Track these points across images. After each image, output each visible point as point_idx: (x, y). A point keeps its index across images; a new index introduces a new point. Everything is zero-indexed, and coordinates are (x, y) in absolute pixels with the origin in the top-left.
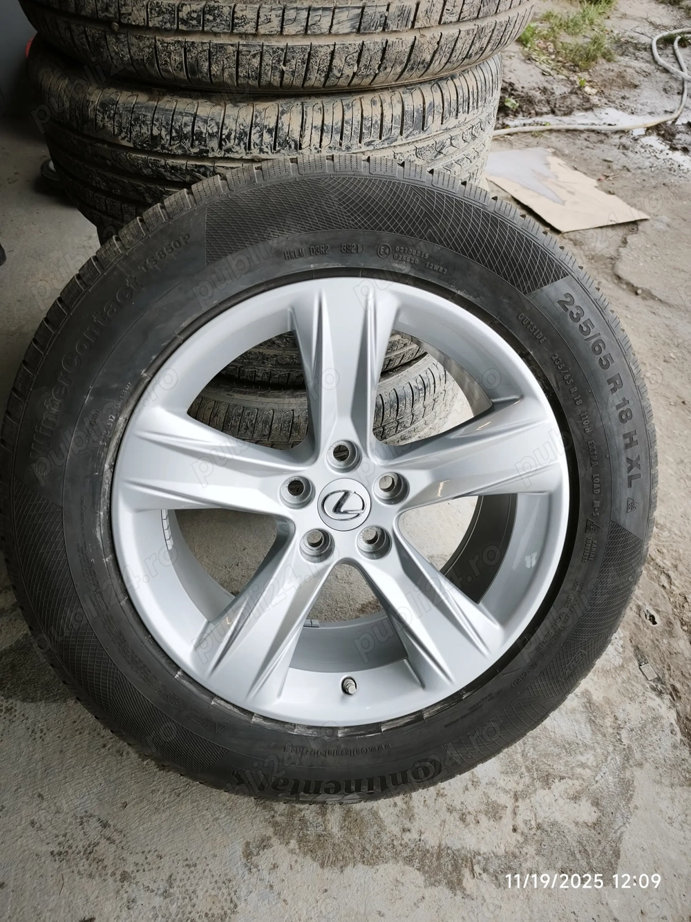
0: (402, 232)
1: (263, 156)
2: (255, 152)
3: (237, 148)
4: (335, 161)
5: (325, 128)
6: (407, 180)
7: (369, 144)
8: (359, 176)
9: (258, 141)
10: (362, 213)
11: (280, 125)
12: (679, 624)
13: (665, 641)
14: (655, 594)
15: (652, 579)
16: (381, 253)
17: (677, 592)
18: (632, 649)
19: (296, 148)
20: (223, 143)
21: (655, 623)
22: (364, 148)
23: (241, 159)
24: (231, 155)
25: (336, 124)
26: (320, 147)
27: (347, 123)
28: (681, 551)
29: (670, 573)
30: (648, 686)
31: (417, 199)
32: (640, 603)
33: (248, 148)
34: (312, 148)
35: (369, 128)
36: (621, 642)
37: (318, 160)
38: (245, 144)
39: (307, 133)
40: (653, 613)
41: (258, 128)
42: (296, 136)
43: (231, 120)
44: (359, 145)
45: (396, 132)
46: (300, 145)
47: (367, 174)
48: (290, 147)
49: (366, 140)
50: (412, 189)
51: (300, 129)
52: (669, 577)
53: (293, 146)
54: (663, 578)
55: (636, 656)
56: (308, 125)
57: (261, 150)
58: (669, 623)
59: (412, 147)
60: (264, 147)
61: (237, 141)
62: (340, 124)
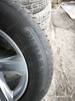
12: (66, 89)
13: (62, 92)
14: (64, 83)
15: (64, 80)
17: (68, 83)
18: (56, 92)
21: (62, 88)
28: (71, 76)
29: (68, 80)
30: (56, 100)
32: (60, 84)
36: (54, 91)
40: (62, 86)
52: (67, 80)
54: (66, 80)
55: (56, 94)
58: (64, 89)
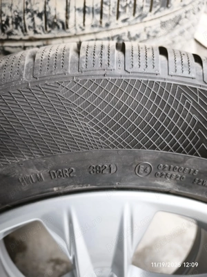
0: (168, 149)
1: (37, 36)
2: (31, 33)
3: (16, 32)
4: (81, 56)
5: (87, 9)
6: (173, 78)
7: (125, 20)
8: (112, 76)
9: (31, 25)
10: (115, 129)
11: (47, 10)
16: (140, 171)
19: (63, 28)
20: (4, 28)
22: (121, 24)
23: (21, 40)
24: (12, 37)
25: (97, 5)
26: (84, 25)
27: (106, 4)
31: (188, 105)
33: (24, 31)
34: (78, 28)
35: (124, 8)
37: (60, 55)
38: (21, 27)
39: (72, 15)
41: (29, 14)
42: (63, 18)
43: (7, 8)
44: (116, 22)
45: (146, 10)
46: (67, 25)
47: (121, 72)
48: (58, 27)
49: (122, 17)
50: (180, 91)
51: (64, 12)
53: (61, 26)
56: (72, 8)
57: (35, 32)
59: (158, 21)
60: (37, 29)
61: (14, 26)
62: (99, 5)
